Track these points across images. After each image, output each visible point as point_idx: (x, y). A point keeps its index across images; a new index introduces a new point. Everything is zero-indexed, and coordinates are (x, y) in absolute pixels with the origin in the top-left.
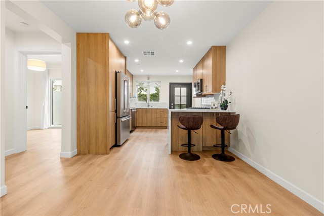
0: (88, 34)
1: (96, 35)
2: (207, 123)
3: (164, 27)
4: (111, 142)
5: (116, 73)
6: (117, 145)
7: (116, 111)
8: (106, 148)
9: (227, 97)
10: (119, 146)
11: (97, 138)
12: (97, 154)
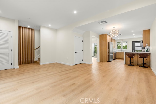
0: (102, 35)
1: (104, 35)
3: (118, 37)
4: (108, 60)
5: (109, 42)
6: (109, 61)
7: (109, 52)
8: (106, 61)
9: (148, 48)
10: (110, 61)
11: (104, 58)
12: (104, 62)
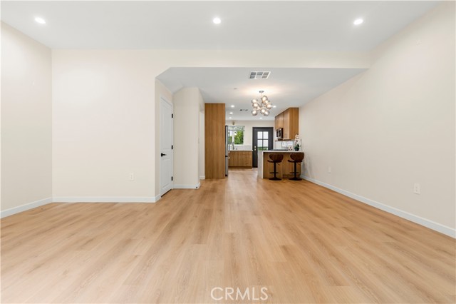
0: (212, 104)
1: (217, 104)
2: (286, 159)
8: (223, 174)
9: (299, 143)
11: (218, 168)
12: (218, 178)
